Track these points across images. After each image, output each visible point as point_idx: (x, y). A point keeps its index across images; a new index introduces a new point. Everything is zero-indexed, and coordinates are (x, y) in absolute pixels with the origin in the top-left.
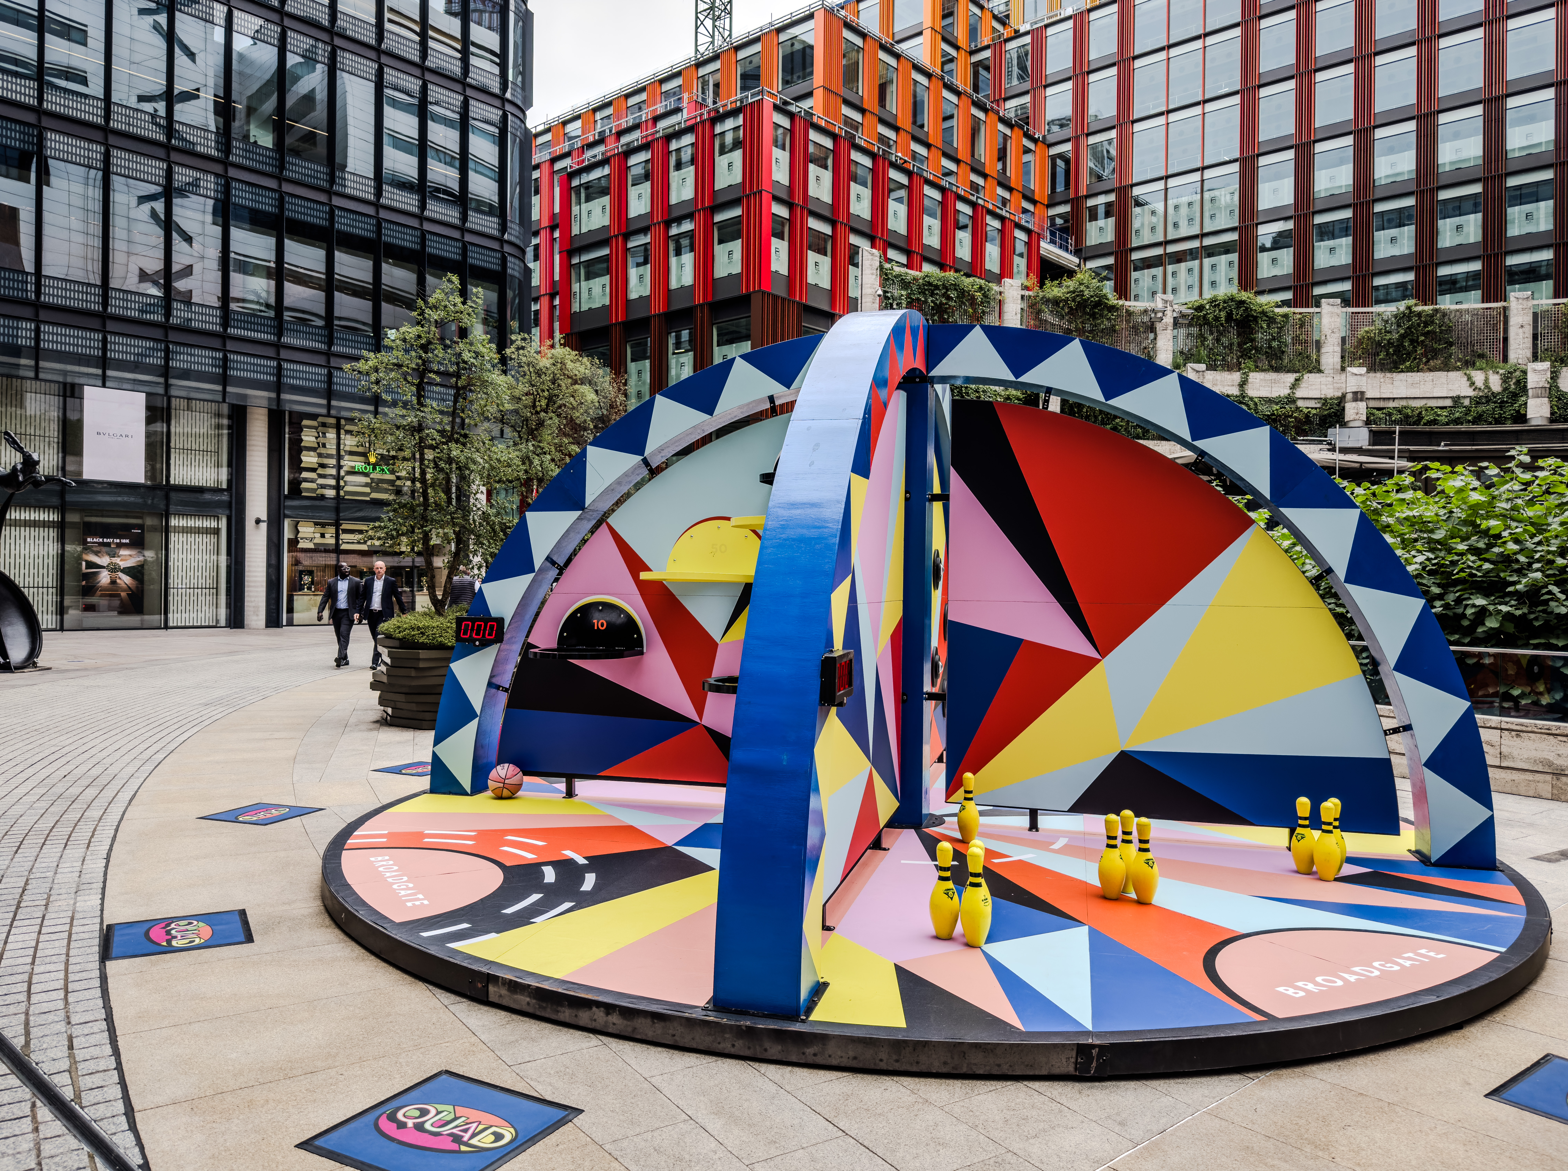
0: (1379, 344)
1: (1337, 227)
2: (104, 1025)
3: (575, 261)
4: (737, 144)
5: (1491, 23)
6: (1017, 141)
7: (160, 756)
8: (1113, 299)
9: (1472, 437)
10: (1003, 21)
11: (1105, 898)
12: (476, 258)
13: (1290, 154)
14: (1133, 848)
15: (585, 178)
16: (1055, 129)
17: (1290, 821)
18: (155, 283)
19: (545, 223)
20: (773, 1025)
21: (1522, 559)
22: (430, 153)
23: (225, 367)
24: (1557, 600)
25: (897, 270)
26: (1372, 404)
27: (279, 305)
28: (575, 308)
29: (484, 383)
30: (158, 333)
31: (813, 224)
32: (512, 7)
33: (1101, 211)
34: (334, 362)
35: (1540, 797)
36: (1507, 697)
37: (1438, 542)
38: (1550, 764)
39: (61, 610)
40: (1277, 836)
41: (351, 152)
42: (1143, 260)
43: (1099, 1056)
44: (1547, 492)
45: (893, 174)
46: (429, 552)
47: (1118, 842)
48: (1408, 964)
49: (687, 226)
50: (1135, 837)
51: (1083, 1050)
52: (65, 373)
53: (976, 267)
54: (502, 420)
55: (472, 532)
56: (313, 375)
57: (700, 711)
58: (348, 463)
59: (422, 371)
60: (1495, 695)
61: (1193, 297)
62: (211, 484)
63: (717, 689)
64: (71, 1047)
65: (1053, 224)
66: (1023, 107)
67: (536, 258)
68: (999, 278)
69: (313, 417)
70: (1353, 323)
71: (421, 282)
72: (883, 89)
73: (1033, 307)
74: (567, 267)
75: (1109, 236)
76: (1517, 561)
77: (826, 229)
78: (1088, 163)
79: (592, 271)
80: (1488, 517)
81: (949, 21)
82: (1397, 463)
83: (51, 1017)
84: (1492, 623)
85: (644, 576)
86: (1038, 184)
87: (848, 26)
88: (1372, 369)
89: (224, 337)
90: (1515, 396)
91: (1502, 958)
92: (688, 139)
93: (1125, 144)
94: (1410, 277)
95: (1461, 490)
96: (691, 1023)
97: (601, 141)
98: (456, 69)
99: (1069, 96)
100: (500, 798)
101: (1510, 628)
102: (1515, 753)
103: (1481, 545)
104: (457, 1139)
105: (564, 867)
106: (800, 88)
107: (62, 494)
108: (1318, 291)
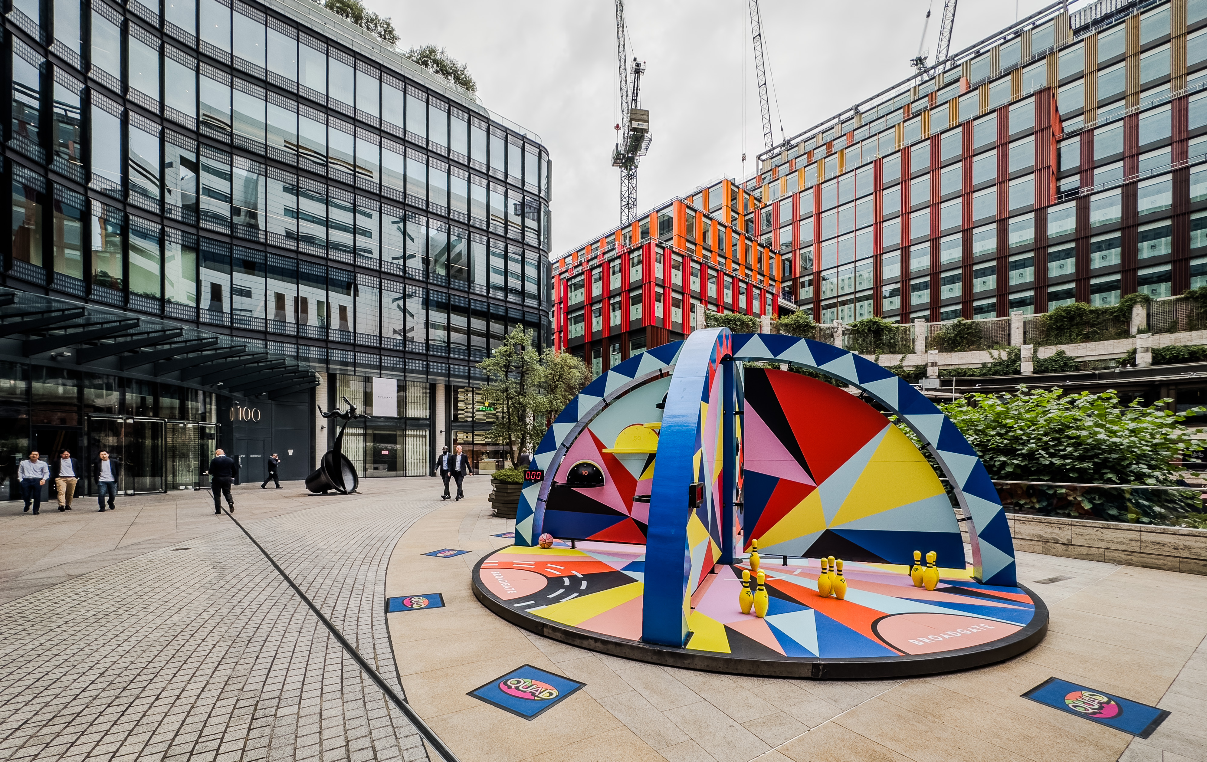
0: (944, 339)
1: (922, 286)
2: (387, 640)
3: (569, 317)
4: (639, 262)
5: (1000, 183)
6: (766, 253)
7: (405, 529)
8: (813, 324)
9: (993, 382)
10: (759, 200)
11: (821, 596)
12: (528, 318)
13: (899, 252)
14: (834, 574)
15: (574, 281)
16: (784, 247)
17: (911, 563)
18: (400, 334)
19: (557, 301)
20: (670, 650)
21: (1025, 438)
22: (509, 274)
23: (427, 368)
24: (1044, 457)
25: (713, 313)
26: (941, 368)
27: (449, 342)
28: (570, 337)
29: (534, 370)
30: (401, 355)
31: (674, 295)
32: (542, 209)
33: (807, 284)
34: (471, 364)
35: (1036, 552)
36: (1017, 504)
37: (980, 431)
38: (1041, 537)
39: (365, 470)
40: (904, 569)
41: (476, 276)
42: (827, 305)
43: (823, 669)
44: (1037, 405)
45: (710, 271)
46: (511, 443)
47: (827, 571)
48: (975, 631)
49: (618, 299)
50: (835, 568)
51: (816, 666)
52: (366, 372)
53: (748, 311)
54: (539, 386)
55: (529, 433)
56: (461, 369)
57: (630, 510)
58: (477, 406)
59: (507, 366)
60: (1011, 504)
61: (852, 321)
62: (422, 416)
63: (639, 500)
64: (374, 648)
65: (784, 290)
66: (769, 238)
67: (553, 316)
68: (759, 316)
69: (463, 387)
70: (930, 330)
71: (506, 328)
72: (704, 234)
73: (776, 327)
74: (566, 320)
75: (811, 295)
76: (1022, 439)
77: (680, 297)
78: (799, 263)
79: (577, 320)
80: (1006, 418)
81: (735, 201)
82: (954, 395)
83: (366, 636)
84: (1009, 469)
85: (604, 451)
86: (777, 273)
87: (688, 207)
88: (940, 351)
89: (427, 355)
90: (1014, 362)
91: (1024, 630)
92: (618, 261)
93: (817, 252)
94: (960, 307)
95: (991, 406)
96: (633, 648)
97: (580, 264)
98: (519, 238)
99: (791, 232)
100: (544, 548)
101: (1019, 471)
102: (1022, 531)
103: (1003, 432)
104: (533, 694)
105: (572, 578)
106: (667, 236)
107: (365, 422)
108: (912, 316)
